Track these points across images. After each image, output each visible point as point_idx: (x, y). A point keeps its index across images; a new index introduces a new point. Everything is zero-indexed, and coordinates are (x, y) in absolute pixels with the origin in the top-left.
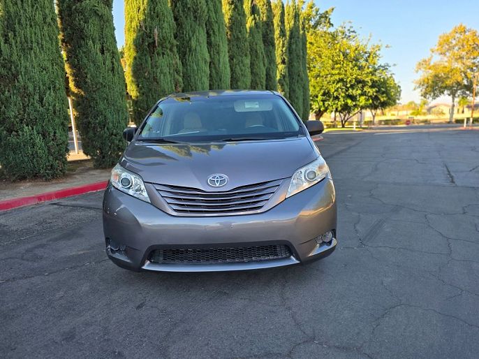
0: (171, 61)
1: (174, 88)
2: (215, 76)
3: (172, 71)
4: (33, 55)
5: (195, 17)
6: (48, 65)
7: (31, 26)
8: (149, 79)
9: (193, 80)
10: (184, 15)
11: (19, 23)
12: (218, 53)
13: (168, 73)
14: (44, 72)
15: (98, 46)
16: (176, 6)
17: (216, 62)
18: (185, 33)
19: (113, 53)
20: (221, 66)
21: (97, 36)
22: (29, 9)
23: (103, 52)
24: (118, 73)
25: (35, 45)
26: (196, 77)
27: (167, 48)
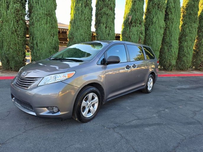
0: (139, 29)
1: (138, 41)
2: (168, 34)
3: (138, 33)
4: (79, 31)
5: (159, 7)
6: (83, 34)
7: (80, 21)
8: (127, 37)
9: (152, 37)
10: (152, 7)
11: (77, 21)
12: (172, 23)
13: (136, 34)
14: (81, 36)
15: (105, 25)
16: (149, 4)
17: (170, 27)
18: (151, 15)
19: (111, 28)
20: (173, 29)
21: (105, 22)
22: (80, 16)
23: (106, 28)
24: (111, 35)
25: (80, 27)
26: (154, 35)
27: (138, 23)
